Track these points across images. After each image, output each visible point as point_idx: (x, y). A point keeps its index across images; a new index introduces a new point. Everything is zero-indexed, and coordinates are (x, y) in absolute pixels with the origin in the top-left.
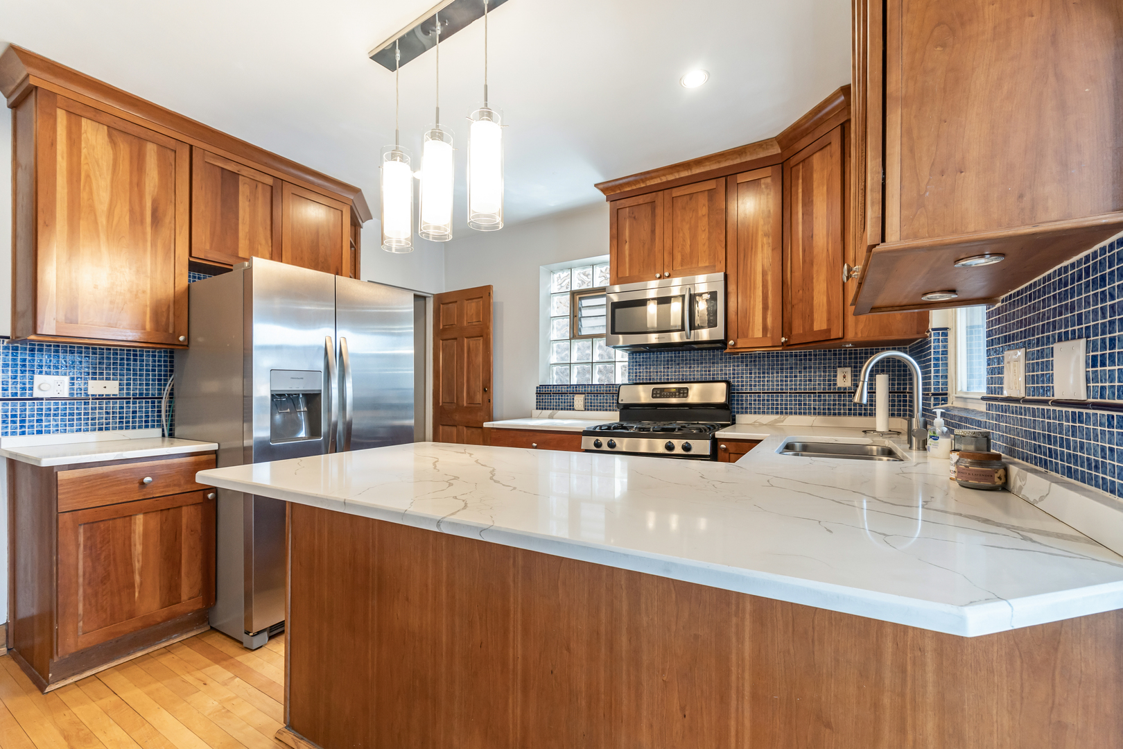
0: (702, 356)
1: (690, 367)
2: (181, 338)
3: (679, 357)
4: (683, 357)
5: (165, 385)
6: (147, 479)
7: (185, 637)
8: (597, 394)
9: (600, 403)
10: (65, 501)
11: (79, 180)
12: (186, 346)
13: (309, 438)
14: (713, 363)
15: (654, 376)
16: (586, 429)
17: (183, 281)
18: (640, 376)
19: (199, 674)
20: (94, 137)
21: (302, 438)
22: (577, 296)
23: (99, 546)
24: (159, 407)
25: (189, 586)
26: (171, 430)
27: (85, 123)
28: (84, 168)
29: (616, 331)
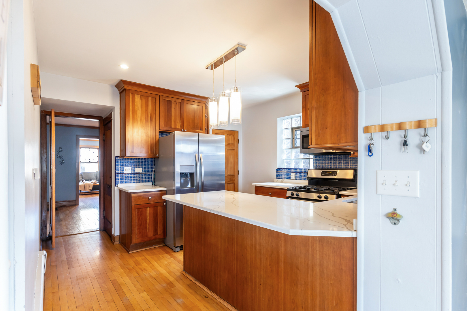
0: (345, 157)
1: (340, 162)
2: (157, 155)
3: (335, 157)
4: (337, 157)
5: (153, 169)
6: (150, 198)
7: (159, 246)
8: (300, 173)
9: (302, 177)
10: (133, 202)
11: (134, 112)
12: (158, 157)
13: (191, 187)
14: (350, 160)
15: (324, 166)
16: (289, 188)
17: (158, 137)
18: (318, 165)
19: (163, 255)
20: (137, 98)
21: (188, 187)
22: (293, 130)
23: (140, 215)
24: (151, 176)
25: (160, 231)
26: (154, 183)
27: (135, 95)
28: (135, 108)
29: (304, 147)
